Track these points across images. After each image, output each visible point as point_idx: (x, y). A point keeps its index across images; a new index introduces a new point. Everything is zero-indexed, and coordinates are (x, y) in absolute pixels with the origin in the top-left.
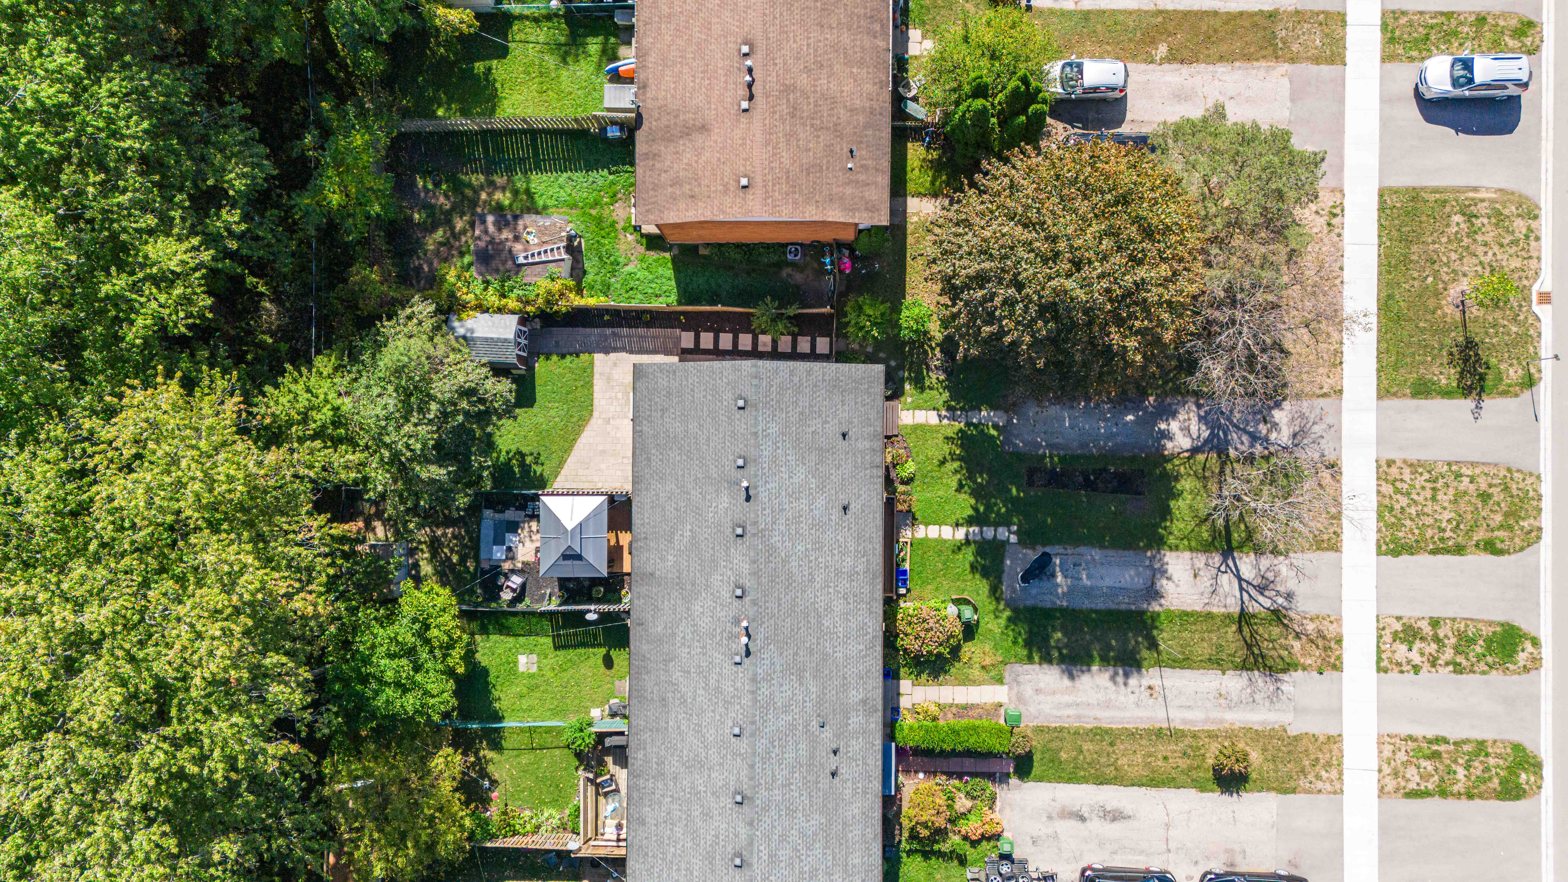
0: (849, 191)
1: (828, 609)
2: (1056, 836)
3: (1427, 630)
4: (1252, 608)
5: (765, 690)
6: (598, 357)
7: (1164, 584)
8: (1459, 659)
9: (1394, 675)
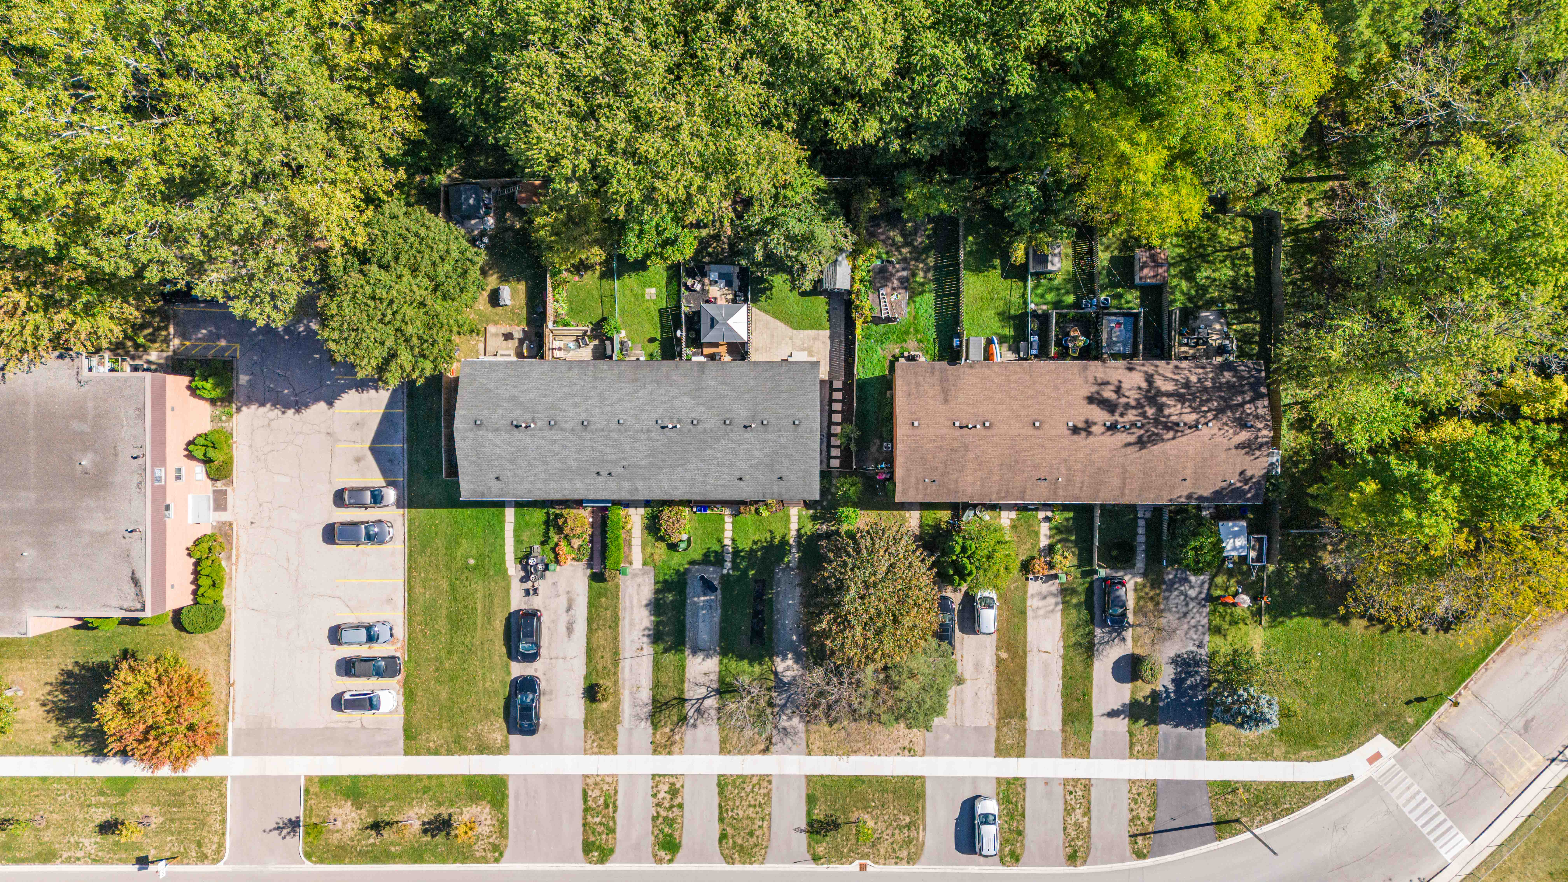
0: (913, 480)
1: (686, 470)
2: (558, 596)
3: (676, 801)
4: (688, 705)
5: (643, 436)
6: (827, 333)
7: (700, 657)
8: (661, 820)
9: (651, 783)
